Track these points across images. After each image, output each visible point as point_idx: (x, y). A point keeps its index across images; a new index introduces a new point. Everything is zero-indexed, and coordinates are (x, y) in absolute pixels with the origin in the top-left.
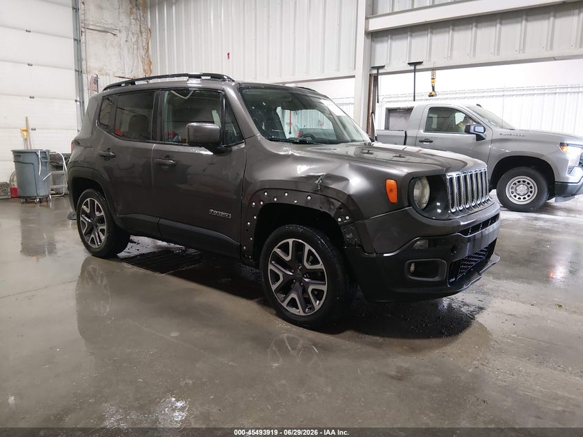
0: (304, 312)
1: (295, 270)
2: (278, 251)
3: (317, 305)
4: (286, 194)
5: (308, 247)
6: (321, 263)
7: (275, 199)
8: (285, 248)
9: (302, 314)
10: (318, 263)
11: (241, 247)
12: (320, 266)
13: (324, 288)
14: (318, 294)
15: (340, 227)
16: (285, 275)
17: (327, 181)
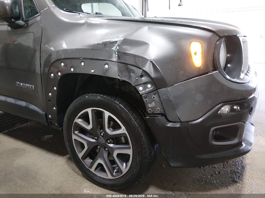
0: (112, 175)
1: (98, 137)
2: (79, 121)
3: (124, 168)
4: (83, 64)
5: (107, 114)
6: (123, 127)
7: (72, 70)
8: (85, 118)
9: (110, 177)
10: (120, 128)
11: (46, 115)
12: (123, 130)
13: (130, 152)
14: (124, 158)
15: (141, 96)
16: (89, 142)
17: (125, 47)
